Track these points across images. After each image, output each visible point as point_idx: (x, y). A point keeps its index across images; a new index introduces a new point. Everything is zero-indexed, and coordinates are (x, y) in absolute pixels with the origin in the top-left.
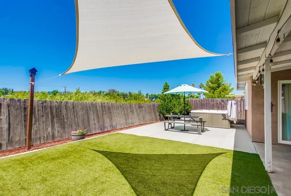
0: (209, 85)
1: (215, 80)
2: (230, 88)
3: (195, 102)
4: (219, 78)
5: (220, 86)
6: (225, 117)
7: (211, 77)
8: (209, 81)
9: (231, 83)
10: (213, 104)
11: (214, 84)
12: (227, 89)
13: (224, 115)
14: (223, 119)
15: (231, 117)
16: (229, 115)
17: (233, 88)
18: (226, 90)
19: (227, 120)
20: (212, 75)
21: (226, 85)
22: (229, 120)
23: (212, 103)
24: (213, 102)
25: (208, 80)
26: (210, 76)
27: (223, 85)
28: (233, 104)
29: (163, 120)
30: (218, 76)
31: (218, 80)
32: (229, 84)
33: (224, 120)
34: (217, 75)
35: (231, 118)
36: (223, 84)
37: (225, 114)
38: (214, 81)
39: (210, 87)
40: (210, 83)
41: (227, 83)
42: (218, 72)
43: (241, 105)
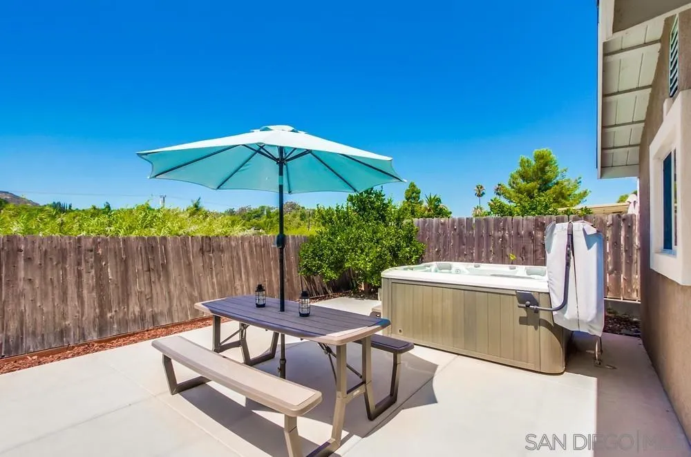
0: (517, 184)
1: (534, 172)
2: (577, 192)
3: (437, 231)
4: (546, 164)
5: (550, 188)
6: (537, 311)
7: (522, 163)
8: (516, 176)
9: (580, 178)
10: (503, 237)
11: (531, 181)
12: (569, 195)
13: (527, 299)
14: (523, 321)
15: (567, 316)
16: (557, 302)
17: (586, 192)
18: (564, 197)
19: (547, 325)
20: (525, 158)
21: (566, 183)
22: (557, 330)
23: (500, 234)
24: (504, 229)
25: (513, 172)
26: (520, 161)
27: (557, 183)
28: (580, 241)
29: (326, 293)
30: (542, 161)
31: (542, 170)
32: (573, 181)
33: (531, 328)
34: (539, 157)
35: (566, 319)
36: (555, 181)
37: (536, 297)
38: (531, 174)
39: (519, 191)
40: (520, 180)
41: (567, 178)
42: (543, 150)
43: (616, 243)
